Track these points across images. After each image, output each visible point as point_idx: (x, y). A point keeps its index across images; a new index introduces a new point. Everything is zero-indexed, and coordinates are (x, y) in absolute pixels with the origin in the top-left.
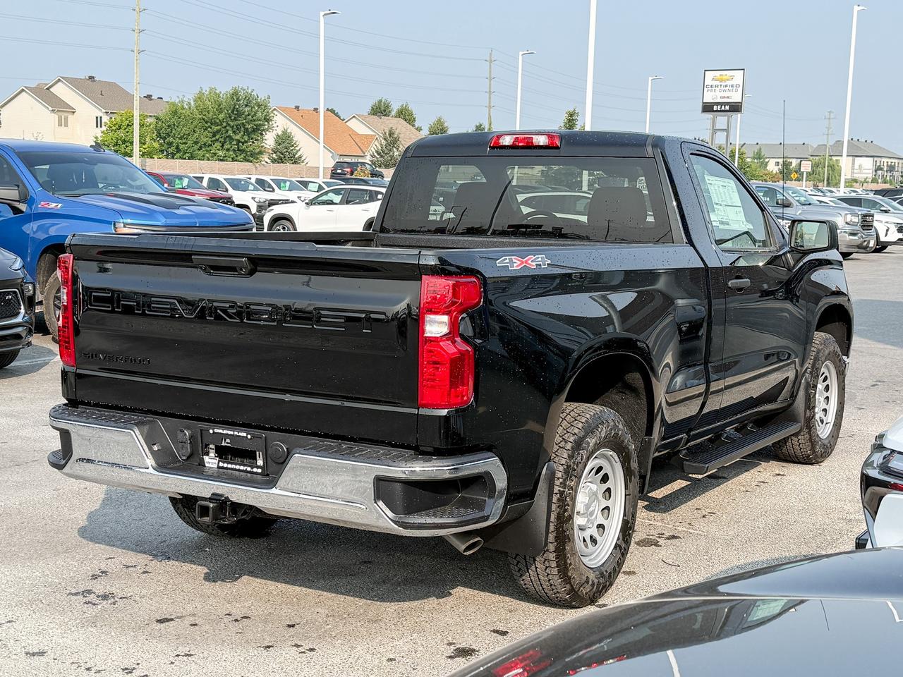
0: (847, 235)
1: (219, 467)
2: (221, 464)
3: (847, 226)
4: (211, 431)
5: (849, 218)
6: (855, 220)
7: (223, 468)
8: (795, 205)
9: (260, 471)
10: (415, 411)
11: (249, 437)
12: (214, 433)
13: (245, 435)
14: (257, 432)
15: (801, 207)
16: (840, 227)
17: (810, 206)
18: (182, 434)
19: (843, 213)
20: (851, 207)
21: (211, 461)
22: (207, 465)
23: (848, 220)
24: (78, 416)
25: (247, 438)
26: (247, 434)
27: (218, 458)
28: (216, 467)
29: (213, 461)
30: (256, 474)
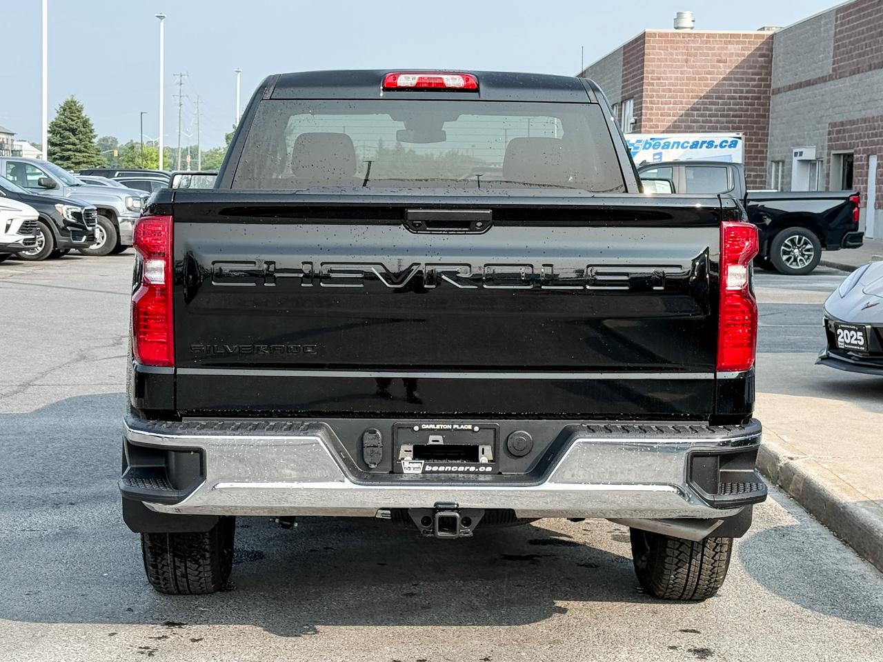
0: (130, 223)
1: (424, 472)
2: (428, 468)
3: (128, 212)
4: (416, 428)
5: (130, 202)
6: (137, 204)
7: (431, 472)
8: (61, 186)
9: (489, 469)
10: (710, 376)
11: (476, 429)
12: (421, 429)
13: (470, 427)
14: (487, 422)
15: (69, 189)
16: (121, 214)
17: (78, 188)
18: (371, 436)
19: (123, 196)
20: (130, 189)
21: (411, 466)
22: (405, 472)
23: (130, 206)
24: (184, 428)
25: (472, 430)
26: (473, 426)
27: (423, 461)
28: (420, 472)
29: (416, 465)
30: (485, 473)
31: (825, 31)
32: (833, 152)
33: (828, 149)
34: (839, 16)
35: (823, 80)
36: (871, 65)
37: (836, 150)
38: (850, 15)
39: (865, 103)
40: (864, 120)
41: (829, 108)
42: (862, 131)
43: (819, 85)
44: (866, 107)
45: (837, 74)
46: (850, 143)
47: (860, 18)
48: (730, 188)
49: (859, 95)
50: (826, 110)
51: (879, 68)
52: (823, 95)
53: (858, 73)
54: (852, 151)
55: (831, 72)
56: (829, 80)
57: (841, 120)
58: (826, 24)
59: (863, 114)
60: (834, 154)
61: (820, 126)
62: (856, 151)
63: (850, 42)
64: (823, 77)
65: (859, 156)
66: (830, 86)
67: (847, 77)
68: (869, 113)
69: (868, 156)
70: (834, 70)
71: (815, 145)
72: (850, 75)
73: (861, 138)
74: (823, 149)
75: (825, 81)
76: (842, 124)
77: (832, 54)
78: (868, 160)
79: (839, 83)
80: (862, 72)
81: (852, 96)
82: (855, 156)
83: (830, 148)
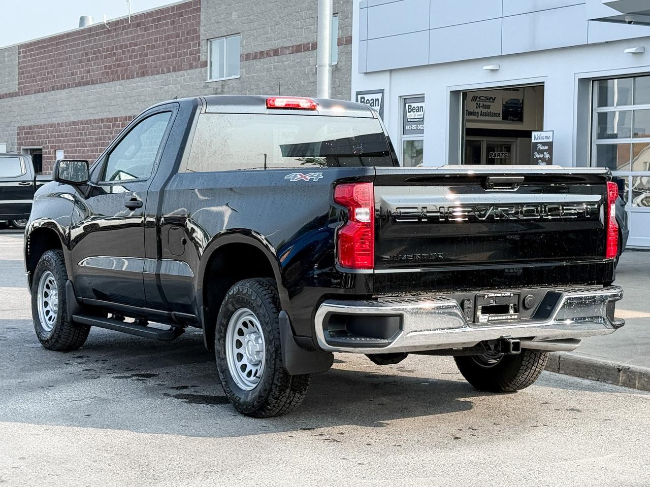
1: (488, 321)
2: (490, 318)
4: (486, 296)
7: (492, 320)
13: (509, 294)
14: (516, 291)
18: (468, 302)
21: (482, 318)
25: (510, 296)
26: (511, 294)
27: (488, 315)
28: (486, 320)
29: (485, 317)
30: (514, 319)
31: (9, 61)
32: (22, 147)
33: (18, 145)
34: (21, 50)
35: (11, 95)
36: (54, 86)
37: (25, 146)
38: (32, 50)
39: (50, 113)
40: (51, 126)
41: (17, 116)
42: (49, 133)
43: (6, 99)
44: (51, 116)
45: (23, 91)
46: (38, 141)
47: (41, 53)
48: (24, 173)
49: (44, 108)
50: (14, 117)
51: (61, 89)
52: (10, 107)
53: (43, 92)
54: (41, 147)
55: (17, 90)
56: (16, 96)
57: (29, 125)
58: (9, 56)
59: (49, 121)
60: (23, 149)
61: (9, 128)
62: (44, 147)
63: (33, 69)
64: (10, 93)
65: (47, 150)
66: (16, 100)
67: (32, 94)
68: (54, 121)
69: (55, 151)
70: (19, 89)
71: (5, 141)
72: (35, 93)
73: (48, 138)
74: (13, 145)
75: (12, 96)
76: (30, 127)
77: (17, 77)
78: (55, 153)
79: (26, 99)
80: (46, 91)
81: (37, 108)
82: (43, 150)
83: (20, 144)
